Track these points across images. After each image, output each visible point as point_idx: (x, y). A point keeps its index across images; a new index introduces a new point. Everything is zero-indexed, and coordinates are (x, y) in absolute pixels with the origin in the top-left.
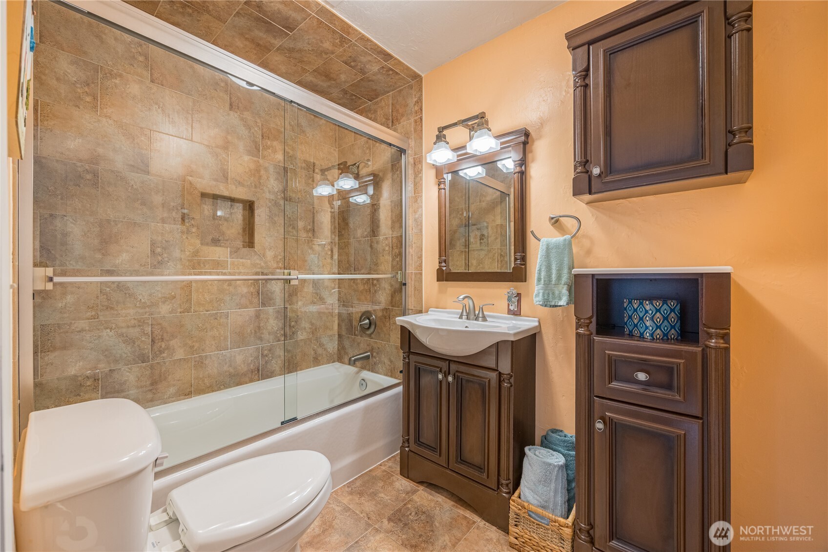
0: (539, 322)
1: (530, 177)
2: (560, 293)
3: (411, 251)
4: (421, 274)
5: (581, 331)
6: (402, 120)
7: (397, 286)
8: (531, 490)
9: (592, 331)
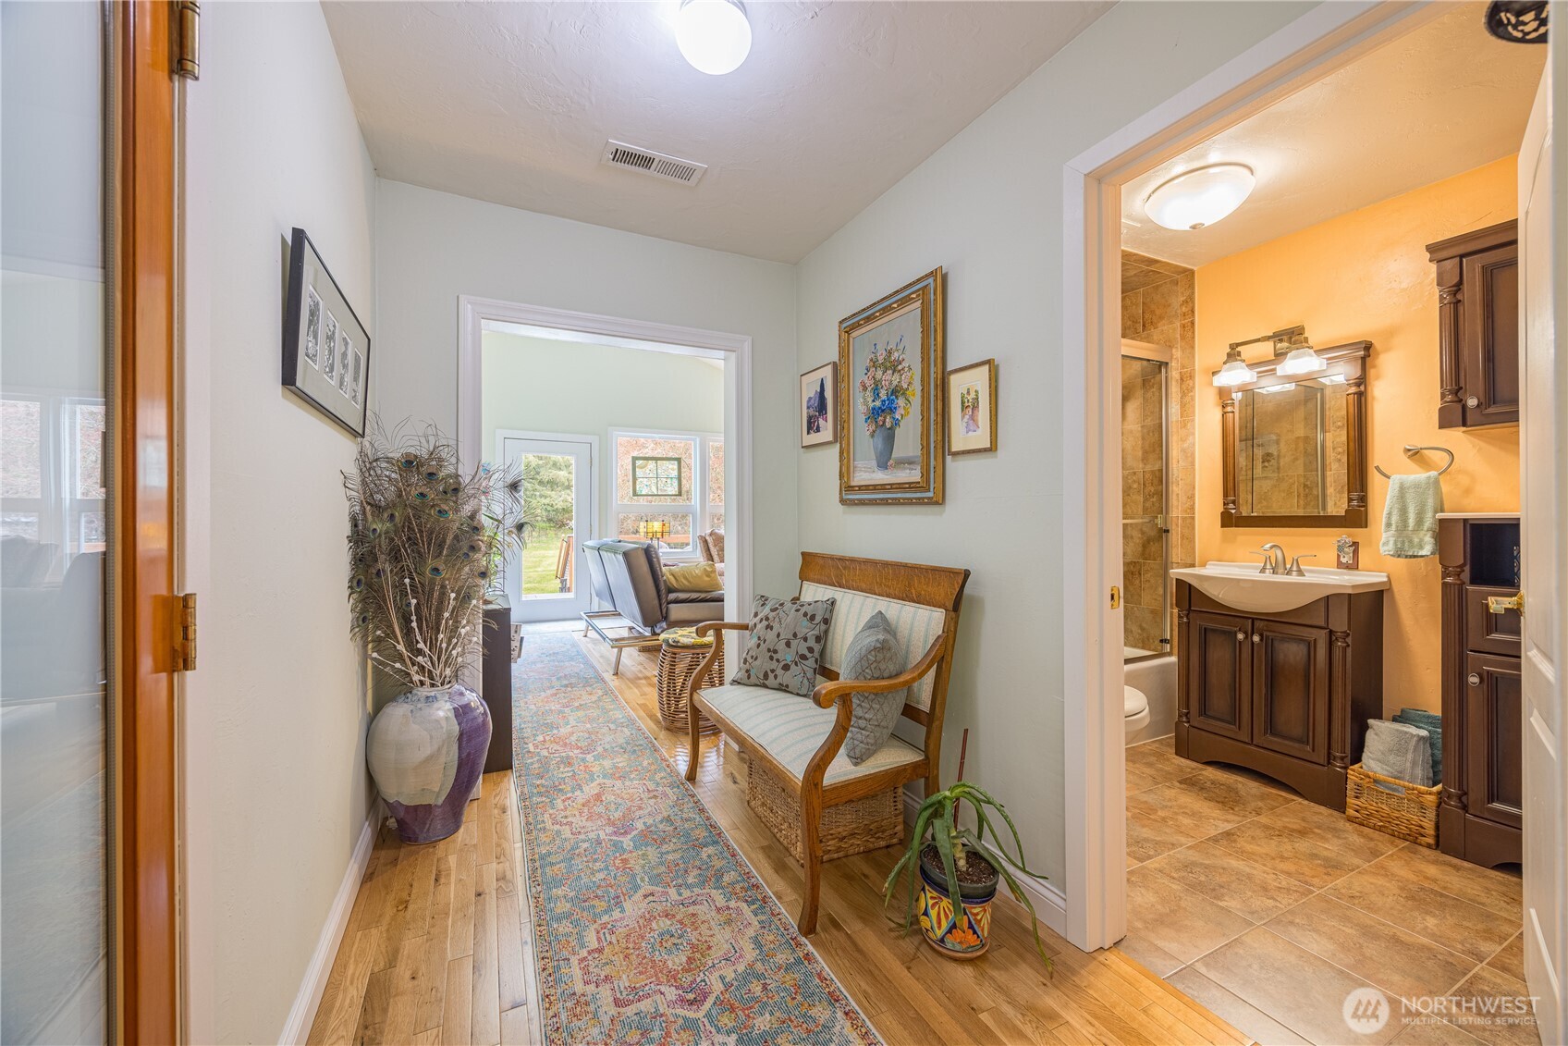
0: (1388, 577)
1: (1373, 398)
2: (1421, 540)
3: (1177, 491)
4: (1193, 518)
5: (1449, 580)
6: (1160, 324)
7: (1153, 533)
8: (1378, 760)
9: (1465, 580)
